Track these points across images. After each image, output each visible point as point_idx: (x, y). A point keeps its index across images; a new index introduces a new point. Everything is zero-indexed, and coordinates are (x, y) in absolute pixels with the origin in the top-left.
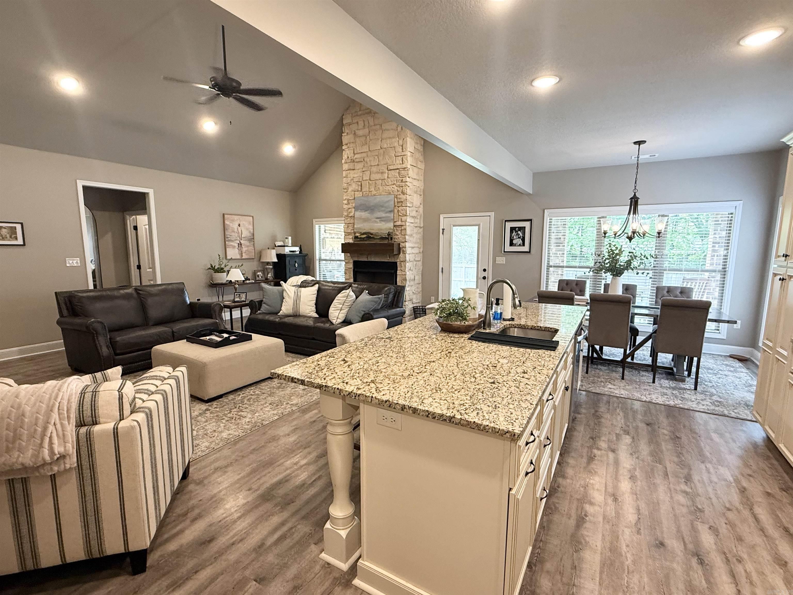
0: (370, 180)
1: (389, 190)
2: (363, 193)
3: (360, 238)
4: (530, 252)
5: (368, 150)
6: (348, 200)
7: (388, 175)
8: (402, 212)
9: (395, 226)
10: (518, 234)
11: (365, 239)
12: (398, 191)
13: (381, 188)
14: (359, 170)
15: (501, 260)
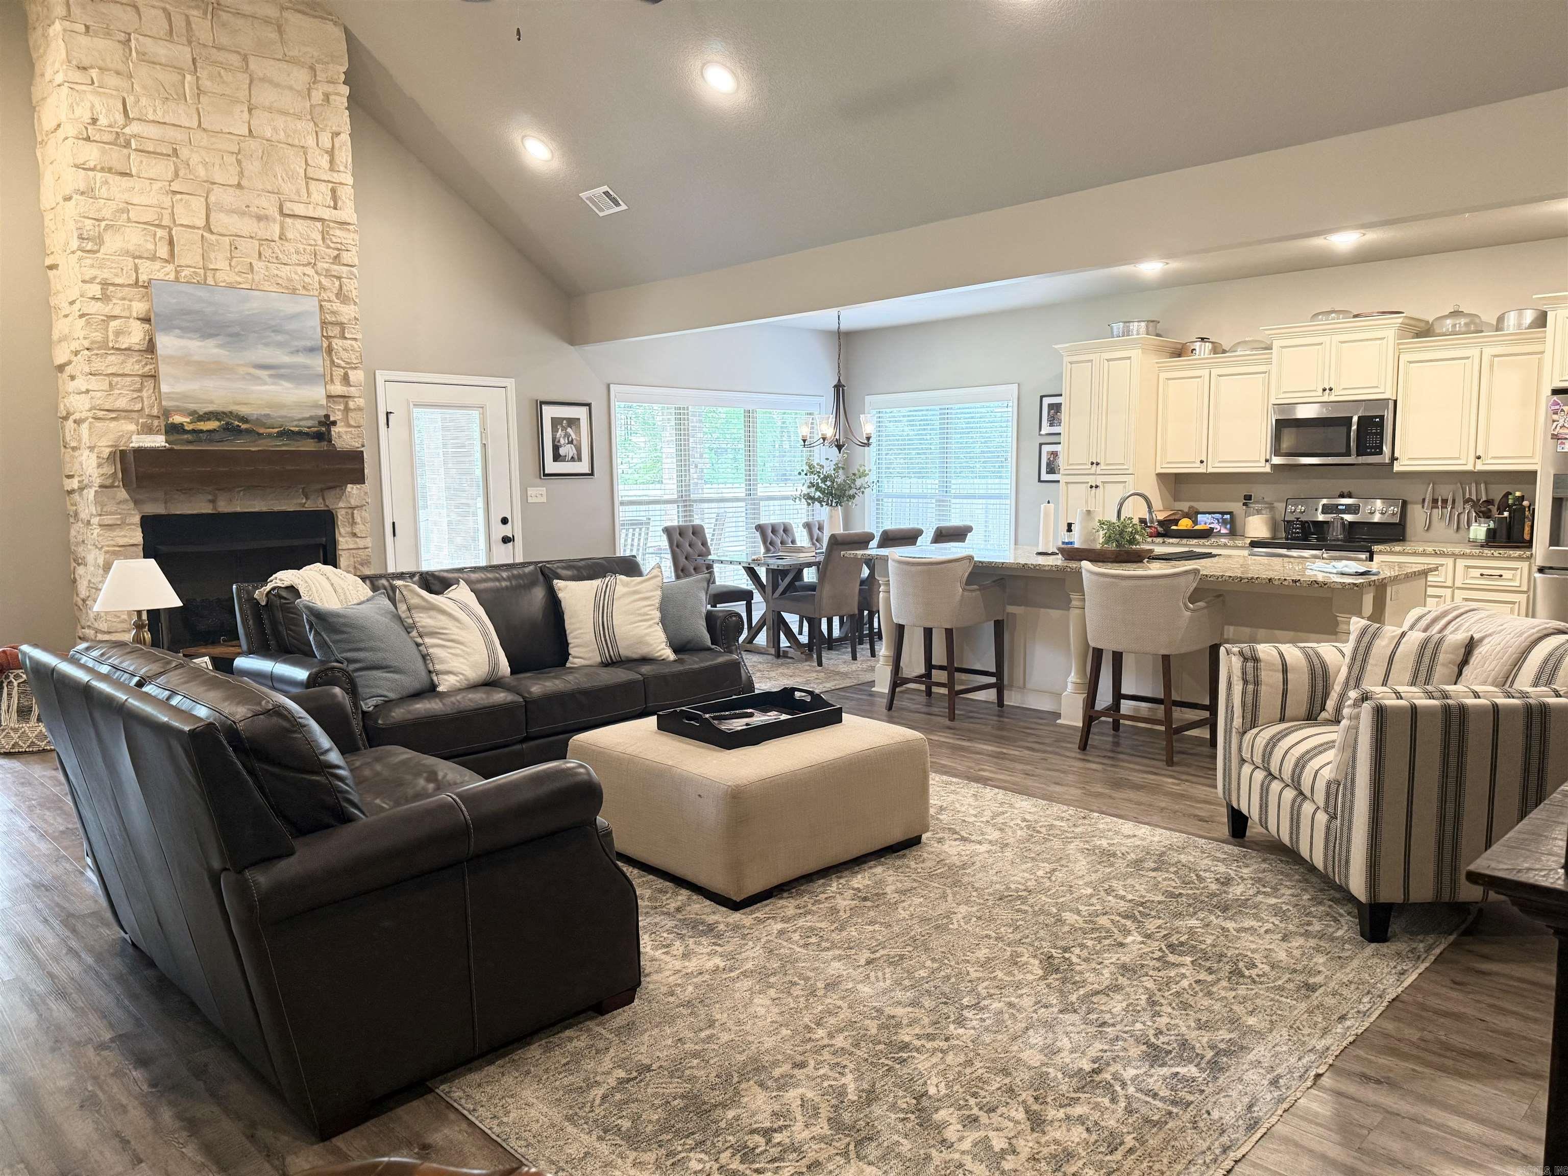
0: (208, 227)
1: (290, 280)
2: (177, 272)
3: (194, 431)
4: (592, 474)
5: (195, 124)
6: (105, 284)
7: (282, 228)
8: (344, 355)
9: (329, 397)
10: (567, 435)
11: (217, 437)
12: (322, 288)
13: (258, 265)
14: (157, 186)
15: (538, 493)
